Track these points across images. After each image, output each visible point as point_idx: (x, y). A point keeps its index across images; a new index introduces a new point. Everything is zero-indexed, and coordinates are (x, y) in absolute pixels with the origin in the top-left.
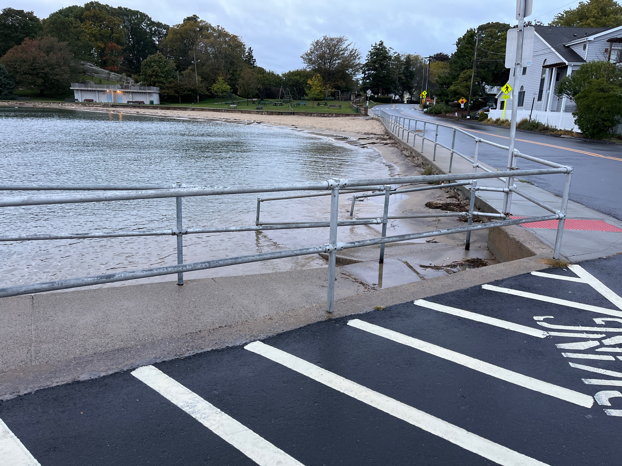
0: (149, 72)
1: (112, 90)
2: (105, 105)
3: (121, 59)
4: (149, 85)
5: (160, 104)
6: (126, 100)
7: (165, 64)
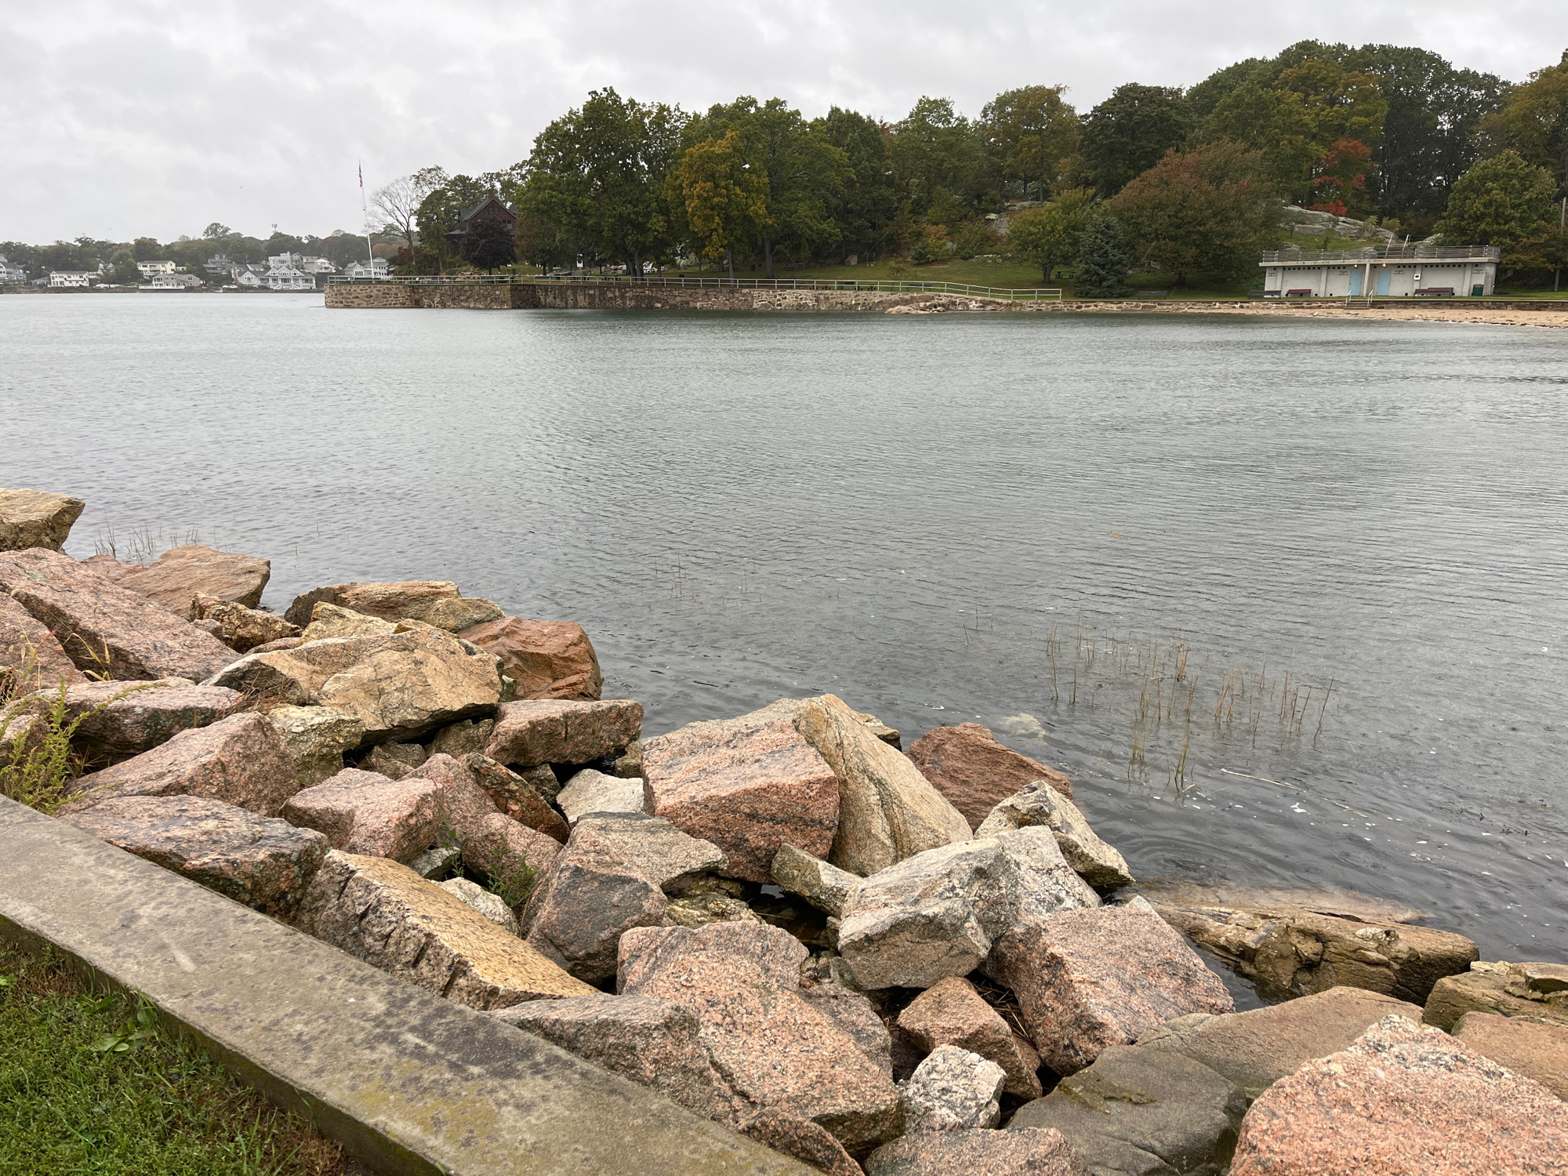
0: (1476, 206)
1: (1368, 262)
2: (1355, 303)
3: (1358, 181)
4: (1465, 244)
5: (1495, 293)
6: (1401, 286)
7: (1527, 182)
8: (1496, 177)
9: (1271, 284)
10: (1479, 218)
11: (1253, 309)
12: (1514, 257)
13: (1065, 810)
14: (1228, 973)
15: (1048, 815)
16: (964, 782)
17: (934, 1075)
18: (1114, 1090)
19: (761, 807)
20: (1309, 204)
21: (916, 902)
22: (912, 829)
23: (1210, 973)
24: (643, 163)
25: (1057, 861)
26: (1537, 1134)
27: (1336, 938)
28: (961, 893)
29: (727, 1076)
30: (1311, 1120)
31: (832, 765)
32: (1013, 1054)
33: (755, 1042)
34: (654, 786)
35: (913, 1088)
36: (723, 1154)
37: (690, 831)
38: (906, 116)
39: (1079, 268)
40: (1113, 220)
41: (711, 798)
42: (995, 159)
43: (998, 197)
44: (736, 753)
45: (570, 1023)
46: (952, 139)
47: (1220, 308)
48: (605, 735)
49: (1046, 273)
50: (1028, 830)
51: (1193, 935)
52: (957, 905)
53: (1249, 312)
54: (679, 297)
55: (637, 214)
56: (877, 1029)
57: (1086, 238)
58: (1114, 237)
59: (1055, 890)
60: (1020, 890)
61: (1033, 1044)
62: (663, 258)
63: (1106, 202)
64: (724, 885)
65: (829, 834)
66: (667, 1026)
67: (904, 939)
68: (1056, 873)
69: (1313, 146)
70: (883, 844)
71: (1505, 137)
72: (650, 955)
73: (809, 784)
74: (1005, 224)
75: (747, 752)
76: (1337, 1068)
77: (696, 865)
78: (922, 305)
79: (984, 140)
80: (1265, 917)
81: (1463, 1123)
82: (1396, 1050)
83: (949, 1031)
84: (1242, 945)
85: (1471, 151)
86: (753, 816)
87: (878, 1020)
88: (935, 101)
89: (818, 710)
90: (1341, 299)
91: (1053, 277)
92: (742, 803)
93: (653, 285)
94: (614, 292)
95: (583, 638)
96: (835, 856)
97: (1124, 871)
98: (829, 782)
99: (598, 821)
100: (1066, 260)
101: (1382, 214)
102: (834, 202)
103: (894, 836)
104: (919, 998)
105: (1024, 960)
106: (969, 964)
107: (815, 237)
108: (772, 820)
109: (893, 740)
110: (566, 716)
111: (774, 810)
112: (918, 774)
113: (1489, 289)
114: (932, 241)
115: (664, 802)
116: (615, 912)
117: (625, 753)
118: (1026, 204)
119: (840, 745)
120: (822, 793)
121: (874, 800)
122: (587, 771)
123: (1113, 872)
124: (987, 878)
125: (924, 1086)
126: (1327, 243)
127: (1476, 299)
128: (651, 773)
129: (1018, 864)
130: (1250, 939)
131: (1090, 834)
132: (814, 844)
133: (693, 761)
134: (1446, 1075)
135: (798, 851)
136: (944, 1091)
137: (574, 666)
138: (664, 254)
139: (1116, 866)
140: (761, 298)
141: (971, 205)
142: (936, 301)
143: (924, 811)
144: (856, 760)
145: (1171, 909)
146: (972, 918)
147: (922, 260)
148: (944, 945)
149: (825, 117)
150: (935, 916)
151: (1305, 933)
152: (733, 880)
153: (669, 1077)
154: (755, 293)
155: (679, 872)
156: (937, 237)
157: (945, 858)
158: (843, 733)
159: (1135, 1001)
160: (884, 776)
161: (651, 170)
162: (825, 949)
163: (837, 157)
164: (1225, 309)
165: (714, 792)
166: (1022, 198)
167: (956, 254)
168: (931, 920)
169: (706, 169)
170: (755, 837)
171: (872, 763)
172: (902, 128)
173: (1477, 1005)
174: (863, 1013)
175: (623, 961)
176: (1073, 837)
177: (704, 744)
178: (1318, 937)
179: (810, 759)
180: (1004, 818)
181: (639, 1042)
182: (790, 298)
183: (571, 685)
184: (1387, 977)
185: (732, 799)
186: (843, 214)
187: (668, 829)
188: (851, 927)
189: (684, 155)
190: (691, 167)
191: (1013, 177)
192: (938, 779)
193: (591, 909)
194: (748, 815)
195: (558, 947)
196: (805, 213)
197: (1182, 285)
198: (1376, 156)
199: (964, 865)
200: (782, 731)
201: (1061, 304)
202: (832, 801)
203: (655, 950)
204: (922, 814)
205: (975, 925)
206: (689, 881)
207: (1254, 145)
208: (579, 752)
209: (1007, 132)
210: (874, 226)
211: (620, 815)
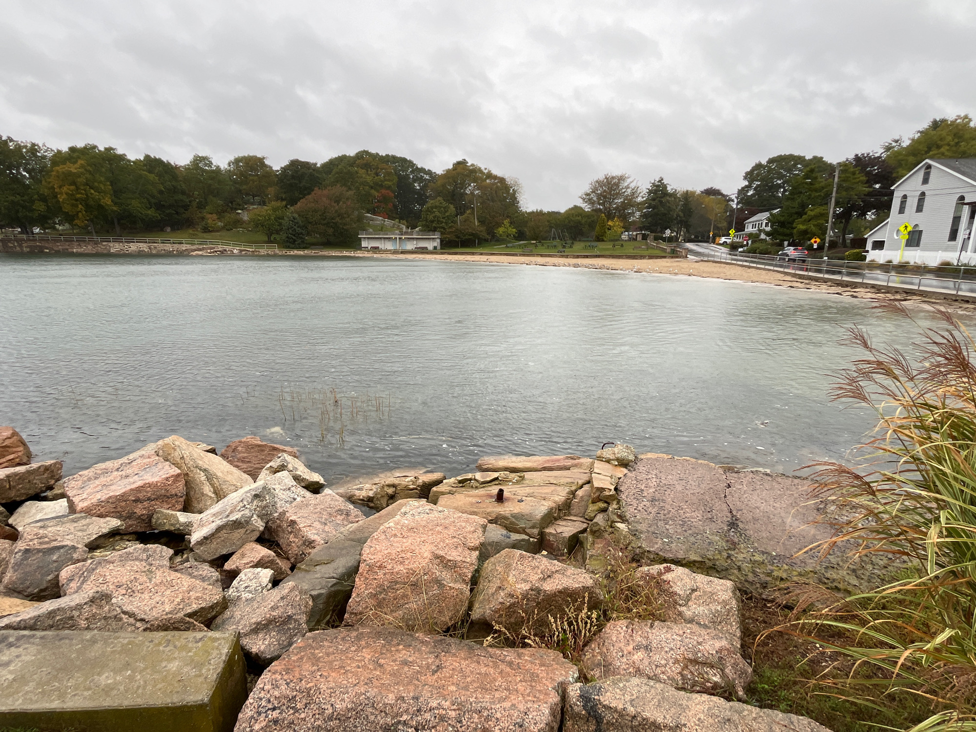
0: (431, 217)
1: (398, 237)
2: (395, 252)
3: (390, 206)
4: (429, 231)
5: (441, 249)
6: (410, 246)
7: (446, 209)
8: (436, 207)
9: (364, 244)
10: (432, 222)
11: (359, 254)
12: (445, 236)
13: (295, 464)
14: (364, 509)
15: (286, 466)
16: (249, 462)
17: (241, 583)
18: (318, 561)
19: (141, 496)
20: (374, 213)
21: (228, 516)
22: (224, 487)
23: (356, 509)
24: (25, 173)
25: (292, 484)
26: (455, 526)
27: (399, 484)
28: (248, 506)
29: (131, 615)
30: (384, 544)
31: (179, 468)
32: (278, 564)
33: (146, 596)
34: (74, 499)
35: (231, 590)
36: (129, 643)
37: (101, 516)
38: (188, 162)
39: (283, 236)
40: (296, 216)
41: (110, 497)
42: (237, 186)
43: (241, 203)
44: (123, 473)
45: (30, 618)
46: (214, 175)
47: (345, 253)
48: (38, 482)
49: (269, 238)
50: (279, 474)
51: (351, 499)
52: (247, 513)
53: (357, 255)
54: (60, 247)
55: (23, 201)
56: (213, 574)
57: (285, 222)
58: (297, 223)
59: (292, 495)
60: (276, 499)
61: (288, 559)
62: (46, 225)
63: (292, 208)
64: (125, 538)
65: (182, 500)
66: (92, 601)
67: (223, 534)
68: (292, 489)
69: (373, 192)
70: (211, 497)
71: (438, 193)
72: (80, 577)
73: (167, 479)
74: (246, 215)
75: (129, 471)
76: (392, 524)
77: (105, 530)
78: (209, 251)
79: (230, 177)
80: (375, 484)
81: (432, 529)
82: (411, 513)
83: (248, 564)
84: (368, 496)
85: (427, 197)
86: (137, 501)
87: (213, 570)
88: (203, 157)
89: (168, 444)
90: (390, 250)
91: (272, 239)
92: (129, 496)
93: (41, 240)
94: (14, 244)
95: (15, 434)
96: (187, 508)
97: (322, 481)
98: (178, 475)
99: (39, 524)
100: (278, 232)
101: (401, 218)
102: (153, 201)
103: (215, 492)
104: (234, 556)
105: (280, 526)
106: (256, 535)
107: (144, 217)
108: (148, 500)
109: (213, 451)
110: (8, 476)
111: (149, 495)
112: (225, 463)
113: (439, 247)
114: (210, 221)
115: (80, 506)
116: (55, 565)
117: (53, 488)
118: (255, 206)
119: (182, 458)
120: (175, 482)
121: (203, 478)
122: (28, 503)
123: (318, 483)
124: (260, 497)
125: (236, 588)
126: (382, 229)
127: (434, 251)
128: (70, 493)
129: (274, 489)
130: (371, 494)
131: (306, 470)
132: (174, 506)
133: (97, 482)
134: (426, 516)
135: (165, 511)
136: (246, 587)
137: (11, 450)
138: (47, 223)
139: (318, 480)
140: (115, 247)
141: (228, 206)
142: (216, 250)
143: (229, 478)
144: (191, 463)
145: (341, 490)
146: (255, 516)
147: (206, 230)
148: (242, 531)
149: (142, 159)
150: (237, 519)
151: (389, 486)
152: (130, 534)
153: (96, 624)
154: (111, 244)
155: (95, 536)
156: (211, 219)
157: (240, 495)
158: (183, 452)
159: (327, 528)
160: (207, 467)
161: (31, 177)
162: (186, 550)
163: (152, 179)
164: (347, 254)
165: (111, 494)
166: (253, 204)
167: (223, 228)
168: (235, 522)
169: (69, 179)
170: (140, 510)
171: (200, 462)
172: (187, 168)
173: (443, 493)
174: (207, 570)
175: (63, 585)
176: (298, 473)
177: (103, 473)
178: (394, 486)
179: (167, 467)
180: (268, 472)
181: (76, 613)
182: (133, 247)
183: (10, 460)
184: (416, 493)
185: (122, 495)
186: (159, 206)
187: (85, 518)
188: (195, 537)
189: (52, 171)
190: (58, 177)
191: (247, 194)
192: (235, 463)
193: (38, 567)
194: (134, 501)
195: (19, 592)
196: (136, 205)
197: (329, 244)
198: (396, 197)
199: (248, 495)
200: (149, 457)
201: (277, 251)
202: (181, 485)
203: (83, 574)
204: (228, 479)
205: (256, 518)
206: (102, 540)
207: (350, 189)
208: (21, 494)
209: (242, 174)
210: (177, 213)
211: (53, 518)
